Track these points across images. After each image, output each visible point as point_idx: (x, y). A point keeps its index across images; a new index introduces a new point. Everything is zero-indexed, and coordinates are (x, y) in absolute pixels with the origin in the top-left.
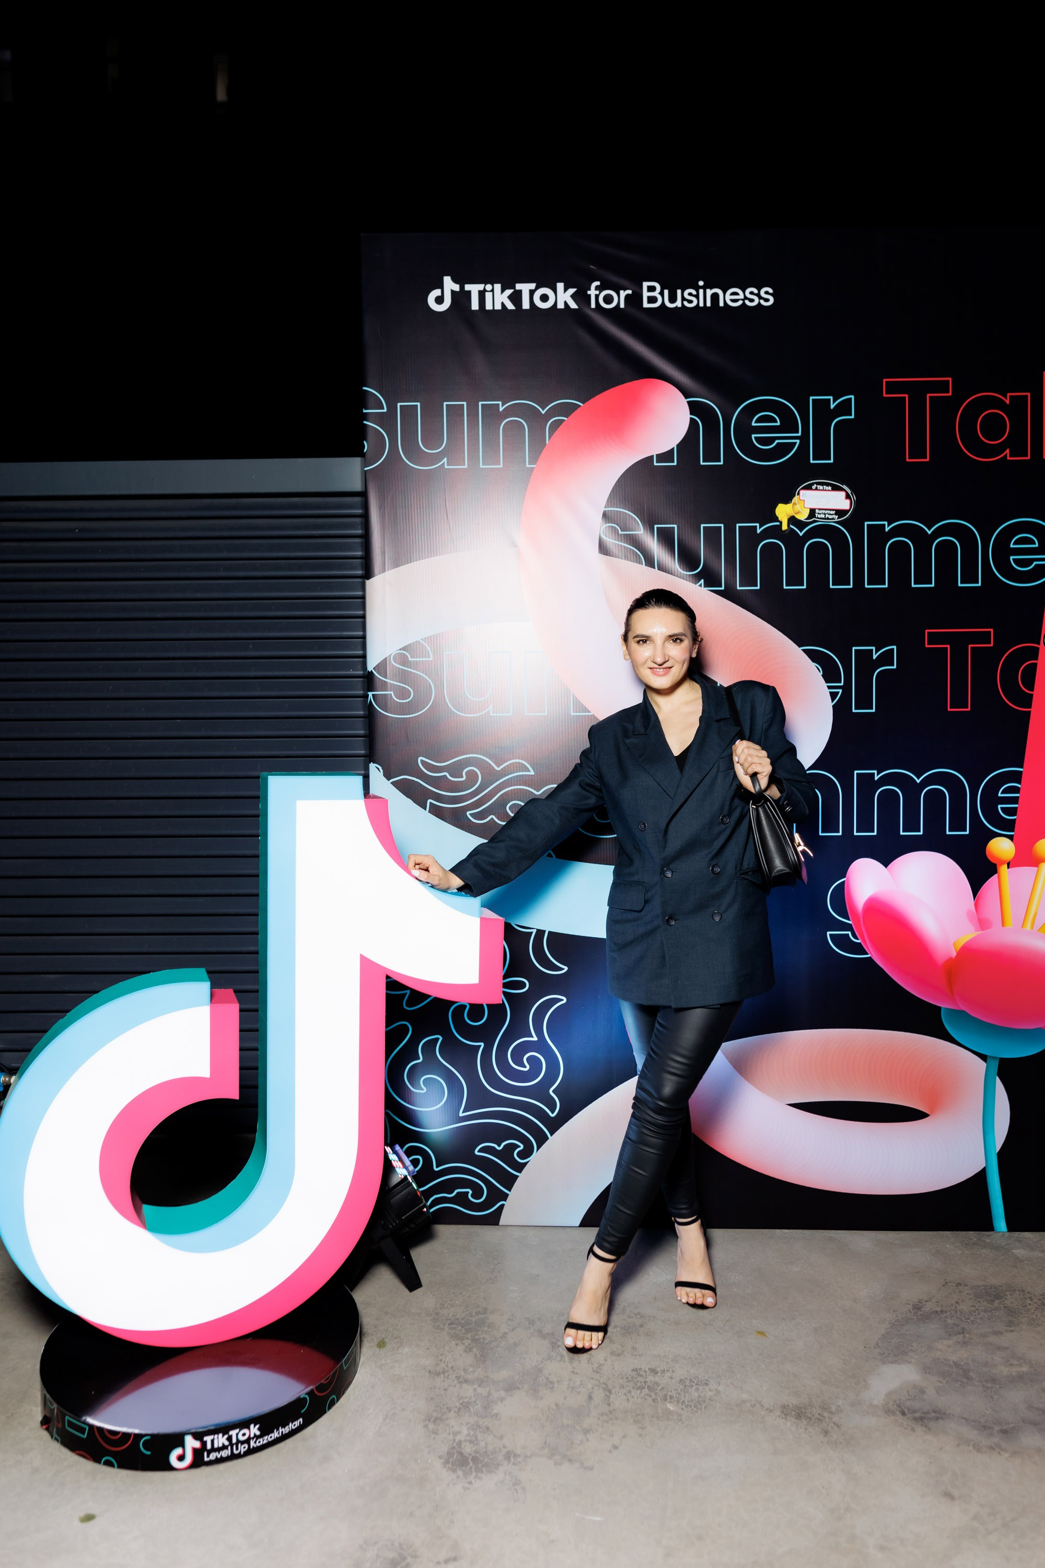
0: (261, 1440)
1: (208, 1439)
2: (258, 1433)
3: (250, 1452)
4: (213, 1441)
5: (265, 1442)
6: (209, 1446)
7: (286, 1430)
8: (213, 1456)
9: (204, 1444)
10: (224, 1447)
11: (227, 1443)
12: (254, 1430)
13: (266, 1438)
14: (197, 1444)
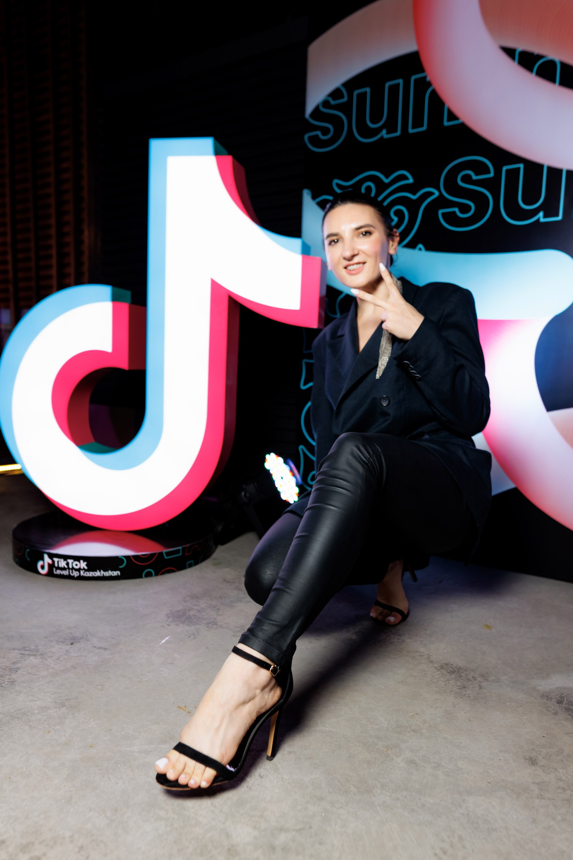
0: (88, 573)
1: (56, 560)
2: (86, 568)
3: (80, 578)
4: (58, 562)
5: (91, 575)
6: (56, 565)
7: (107, 574)
8: (59, 572)
9: (53, 562)
10: (64, 569)
11: (66, 566)
12: (83, 565)
13: (91, 573)
14: (50, 561)
